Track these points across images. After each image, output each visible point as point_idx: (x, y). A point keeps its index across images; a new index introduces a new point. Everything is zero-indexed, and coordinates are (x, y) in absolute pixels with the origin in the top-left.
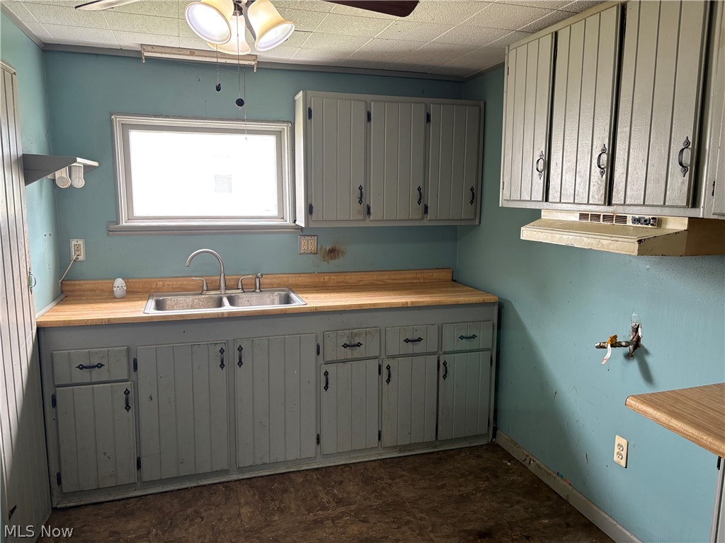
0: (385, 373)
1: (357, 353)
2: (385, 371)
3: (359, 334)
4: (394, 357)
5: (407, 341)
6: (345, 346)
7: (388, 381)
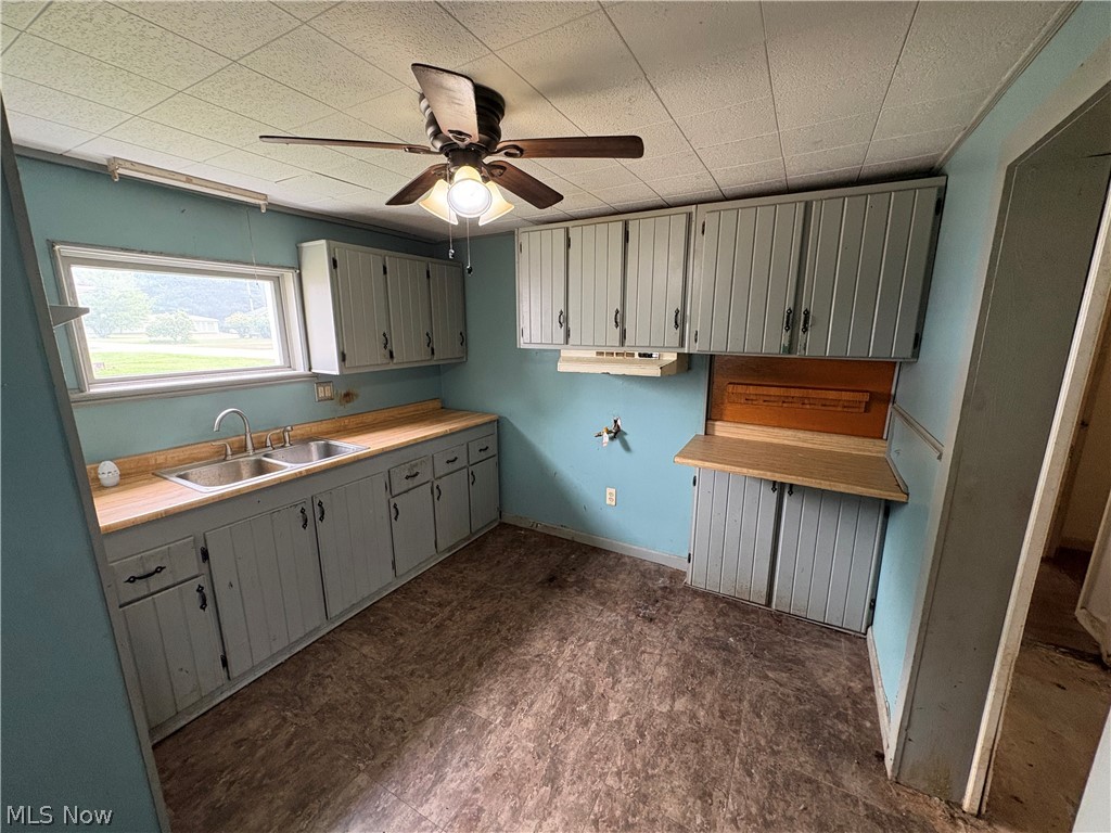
0: (437, 492)
1: (417, 481)
2: (435, 490)
3: (416, 465)
4: (440, 478)
5: (448, 462)
6: (407, 478)
7: (438, 498)
